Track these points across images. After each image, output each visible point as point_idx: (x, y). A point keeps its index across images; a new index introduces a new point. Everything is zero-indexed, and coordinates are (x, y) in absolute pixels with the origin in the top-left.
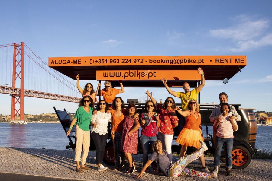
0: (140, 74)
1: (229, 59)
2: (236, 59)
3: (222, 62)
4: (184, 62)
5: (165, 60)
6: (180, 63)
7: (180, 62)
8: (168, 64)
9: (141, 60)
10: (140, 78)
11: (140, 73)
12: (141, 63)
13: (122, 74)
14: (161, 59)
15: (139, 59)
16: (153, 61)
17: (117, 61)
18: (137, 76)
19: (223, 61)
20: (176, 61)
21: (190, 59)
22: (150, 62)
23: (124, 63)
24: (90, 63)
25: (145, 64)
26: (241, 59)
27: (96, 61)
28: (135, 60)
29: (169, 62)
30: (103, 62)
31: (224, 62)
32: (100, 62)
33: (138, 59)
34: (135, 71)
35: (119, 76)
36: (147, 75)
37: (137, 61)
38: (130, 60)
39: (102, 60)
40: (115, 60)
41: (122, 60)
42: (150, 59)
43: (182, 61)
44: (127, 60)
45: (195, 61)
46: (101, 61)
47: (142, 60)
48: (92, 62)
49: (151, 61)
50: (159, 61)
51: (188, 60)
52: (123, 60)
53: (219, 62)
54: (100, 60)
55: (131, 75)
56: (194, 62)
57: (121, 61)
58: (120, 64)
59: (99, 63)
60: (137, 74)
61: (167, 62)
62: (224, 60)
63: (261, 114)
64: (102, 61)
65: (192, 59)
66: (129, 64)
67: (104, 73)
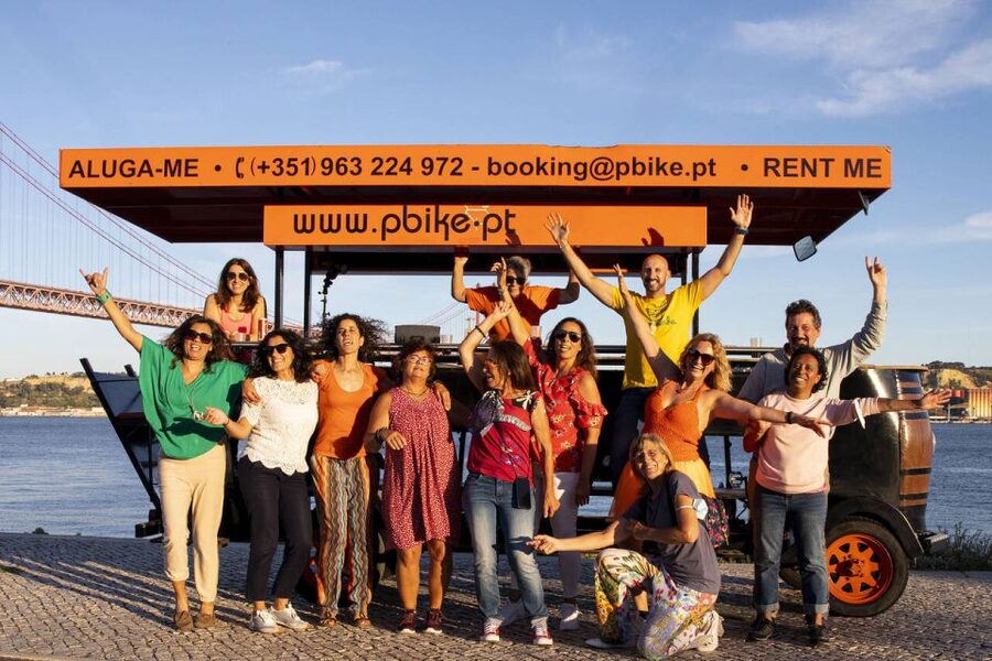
0: (449, 221)
1: (821, 160)
3: (790, 171)
4: (635, 172)
5: (553, 164)
6: (618, 178)
7: (618, 172)
8: (568, 180)
9: (453, 161)
10: (447, 239)
11: (447, 216)
12: (454, 173)
13: (374, 222)
14: (538, 159)
15: (445, 160)
16: (502, 169)
17: (351, 166)
18: (437, 230)
19: (795, 167)
20: (601, 169)
21: (658, 159)
22: (490, 172)
23: (381, 174)
24: (239, 175)
25: (468, 179)
26: (869, 161)
27: (264, 167)
28: (427, 163)
29: (569, 173)
30: (292, 170)
31: (798, 171)
32: (278, 171)
33: (438, 159)
34: (428, 210)
35: (361, 227)
36: (477, 224)
37: (437, 165)
38: (408, 160)
39: (290, 160)
40: (342, 162)
41: (374, 160)
42: (490, 159)
43: (623, 169)
44: (392, 162)
45: (681, 168)
46: (284, 166)
47: (457, 162)
48: (244, 168)
49: (495, 169)
50: (527, 169)
52: (378, 162)
53: (778, 174)
54: (278, 163)
55: (412, 223)
56: (676, 172)
57: (368, 166)
58: (366, 179)
59: (274, 173)
60: (437, 223)
61: (560, 173)
62: (799, 164)
63: (946, 375)
64: (289, 165)
65: (668, 159)
66: (401, 180)
67: (296, 217)
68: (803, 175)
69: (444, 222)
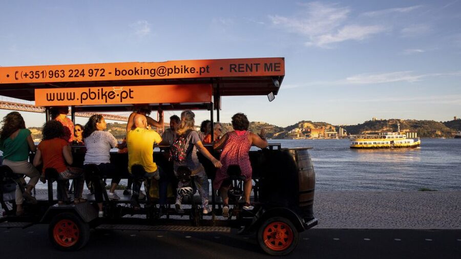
0: (107, 94)
1: (254, 64)
2: (266, 64)
3: (241, 70)
4: (175, 72)
5: (141, 70)
6: (168, 75)
7: (168, 73)
8: (147, 77)
9: (101, 70)
10: (106, 102)
11: (106, 92)
12: (101, 75)
13: (78, 96)
14: (135, 68)
15: (98, 70)
16: (121, 73)
17: (61, 74)
18: (102, 98)
19: (243, 68)
20: (161, 71)
21: (185, 66)
22: (116, 74)
23: (72, 77)
24: (16, 79)
25: (107, 78)
26: (275, 64)
27: (26, 75)
28: (91, 72)
29: (148, 74)
30: (37, 76)
31: (245, 69)
32: (32, 76)
33: (95, 70)
34: (99, 90)
35: (73, 98)
36: (118, 95)
37: (95, 72)
38: (83, 71)
39: (36, 72)
40: (57, 72)
41: (69, 71)
42: (116, 69)
43: (170, 71)
44: (77, 71)
45: (194, 70)
46: (34, 74)
47: (103, 71)
48: (18, 76)
49: (118, 73)
50: (131, 72)
51: (182, 69)
52: (71, 72)
53: (236, 71)
54: (32, 73)
55: (93, 96)
56: (192, 71)
57: (67, 74)
58: (67, 79)
59: (30, 77)
60: (102, 95)
61: (144, 74)
62: (245, 66)
64: (36, 74)
65: (189, 66)
66: (80, 79)
67: (47, 94)
68: (247, 71)
69: (105, 95)
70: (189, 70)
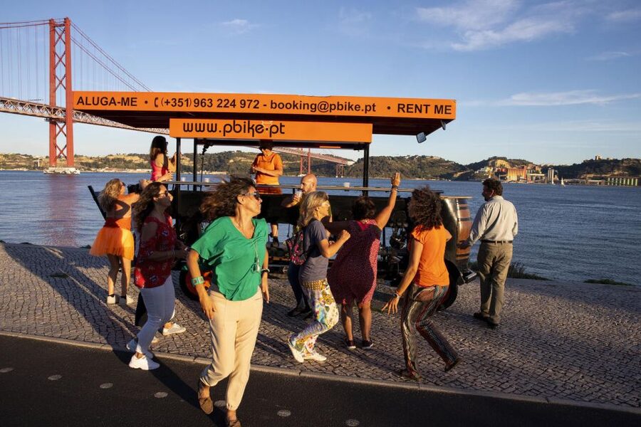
0: (254, 128)
1: (424, 105)
3: (409, 110)
4: (338, 109)
5: (301, 104)
6: (330, 112)
7: (331, 109)
8: (307, 112)
10: (253, 136)
11: (253, 125)
12: (255, 107)
13: (220, 127)
14: (294, 102)
15: (251, 101)
16: (278, 106)
17: (208, 103)
18: (249, 132)
19: (412, 108)
20: (323, 107)
21: (349, 103)
22: (272, 107)
23: (221, 107)
24: (156, 106)
25: (261, 110)
26: (446, 106)
27: (167, 102)
28: (243, 102)
29: (308, 108)
30: (180, 104)
31: (413, 110)
32: (174, 104)
33: (248, 100)
34: (245, 122)
35: (214, 130)
36: (267, 129)
37: (247, 103)
38: (234, 101)
39: (180, 99)
40: (204, 101)
41: (218, 100)
42: (272, 101)
43: (333, 107)
44: (227, 101)
45: (360, 107)
46: (177, 101)
47: (256, 102)
48: (158, 102)
49: (274, 106)
50: (288, 106)
52: (220, 101)
53: (404, 111)
54: (174, 100)
55: (237, 128)
56: (357, 109)
57: (215, 103)
58: (214, 109)
59: (172, 105)
60: (249, 128)
61: (304, 108)
62: (414, 107)
63: (499, 162)
64: (179, 102)
65: (354, 103)
66: (231, 110)
67: (184, 124)
68: (416, 112)
69: (252, 128)
70: (353, 107)
